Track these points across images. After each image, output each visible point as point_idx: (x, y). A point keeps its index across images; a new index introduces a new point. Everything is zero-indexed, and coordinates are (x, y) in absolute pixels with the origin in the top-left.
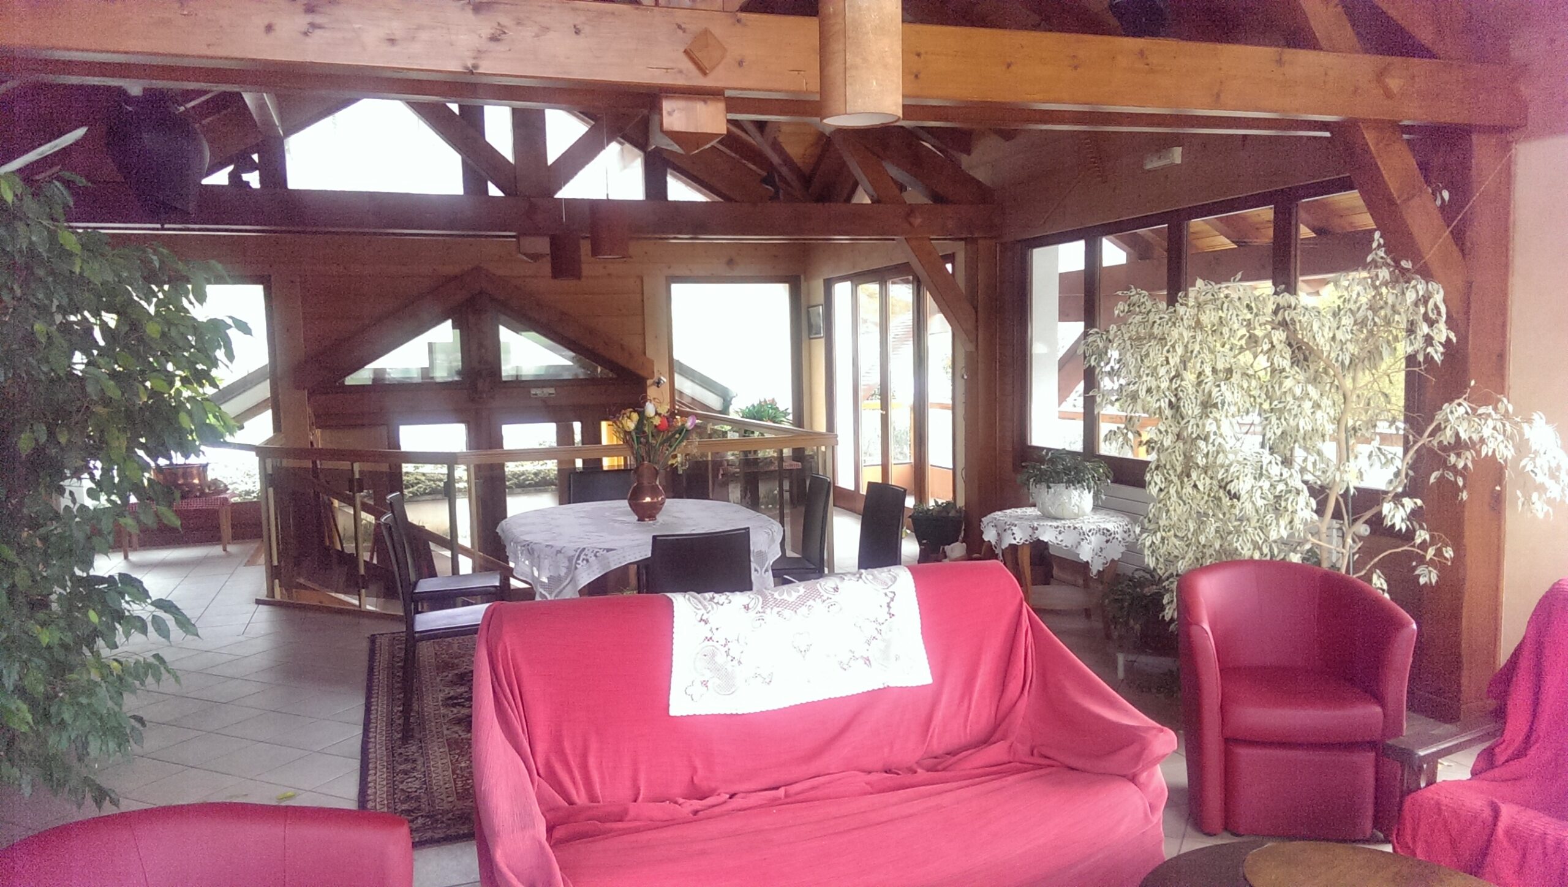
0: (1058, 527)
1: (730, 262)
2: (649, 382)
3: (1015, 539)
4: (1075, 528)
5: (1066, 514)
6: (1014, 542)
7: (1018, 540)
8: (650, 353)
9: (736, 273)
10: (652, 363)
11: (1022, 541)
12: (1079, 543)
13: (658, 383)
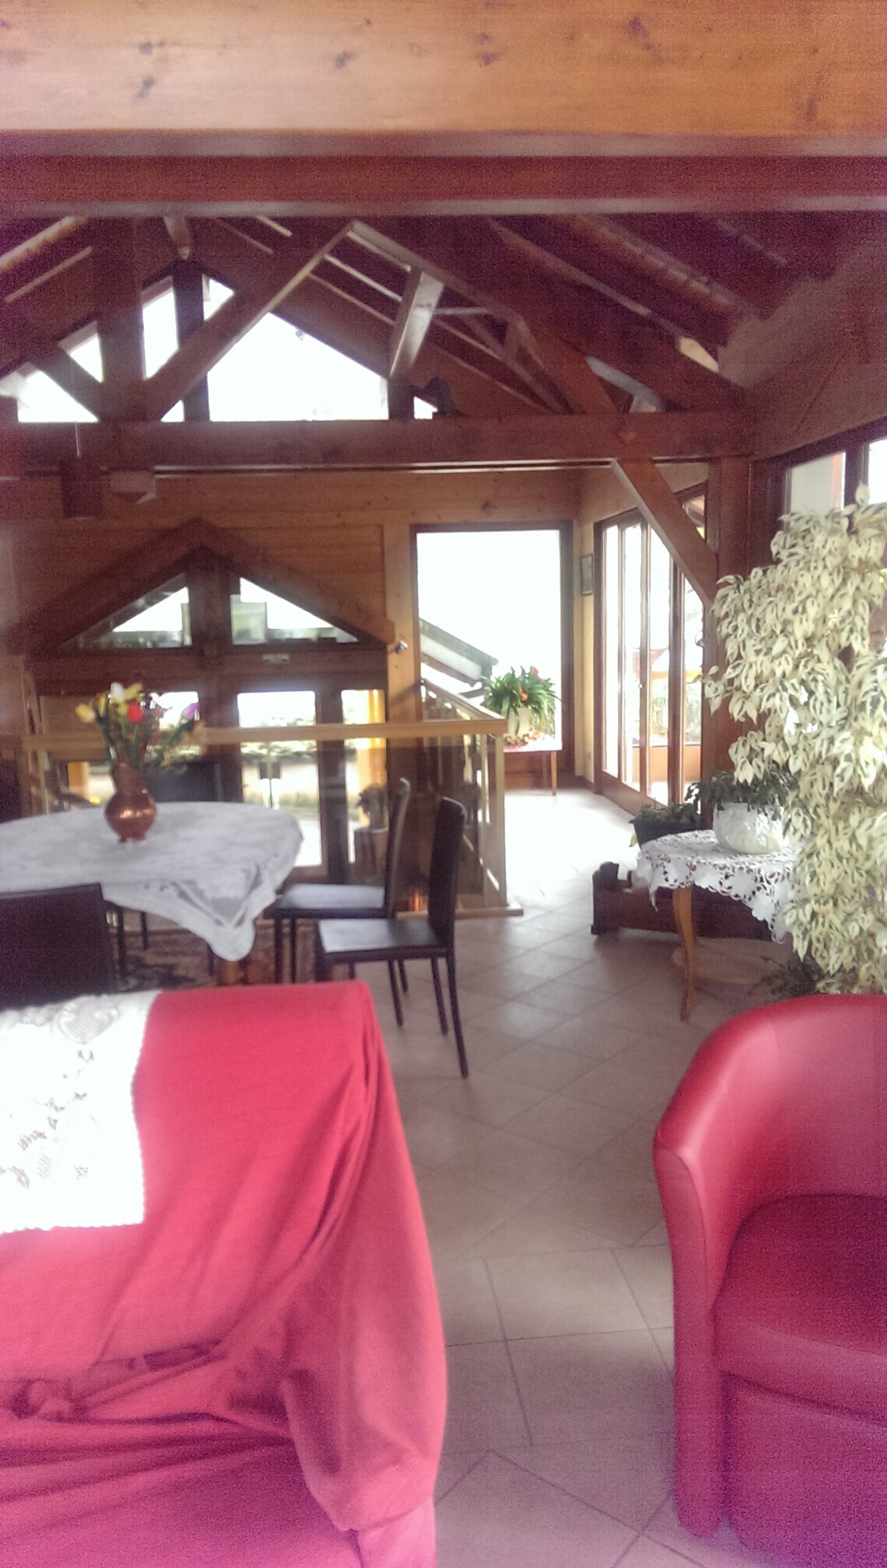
0: (725, 867)
1: (486, 506)
2: (390, 647)
3: (667, 880)
4: (749, 871)
5: (748, 849)
6: (666, 885)
7: (671, 881)
8: (392, 615)
9: (492, 519)
10: (392, 625)
11: (677, 884)
12: (754, 893)
13: (398, 649)
